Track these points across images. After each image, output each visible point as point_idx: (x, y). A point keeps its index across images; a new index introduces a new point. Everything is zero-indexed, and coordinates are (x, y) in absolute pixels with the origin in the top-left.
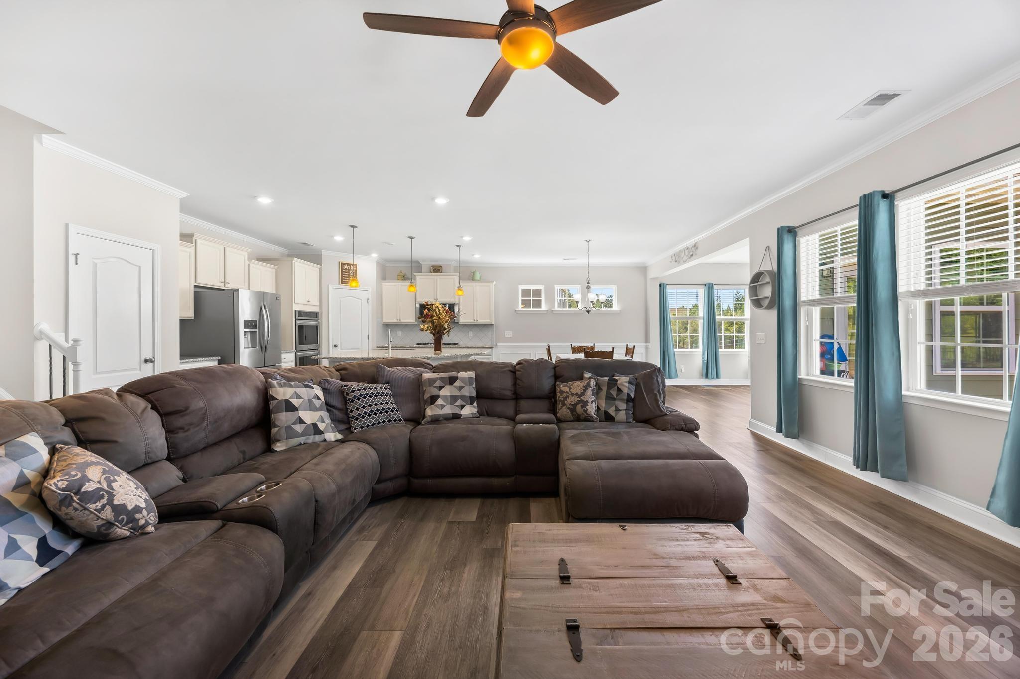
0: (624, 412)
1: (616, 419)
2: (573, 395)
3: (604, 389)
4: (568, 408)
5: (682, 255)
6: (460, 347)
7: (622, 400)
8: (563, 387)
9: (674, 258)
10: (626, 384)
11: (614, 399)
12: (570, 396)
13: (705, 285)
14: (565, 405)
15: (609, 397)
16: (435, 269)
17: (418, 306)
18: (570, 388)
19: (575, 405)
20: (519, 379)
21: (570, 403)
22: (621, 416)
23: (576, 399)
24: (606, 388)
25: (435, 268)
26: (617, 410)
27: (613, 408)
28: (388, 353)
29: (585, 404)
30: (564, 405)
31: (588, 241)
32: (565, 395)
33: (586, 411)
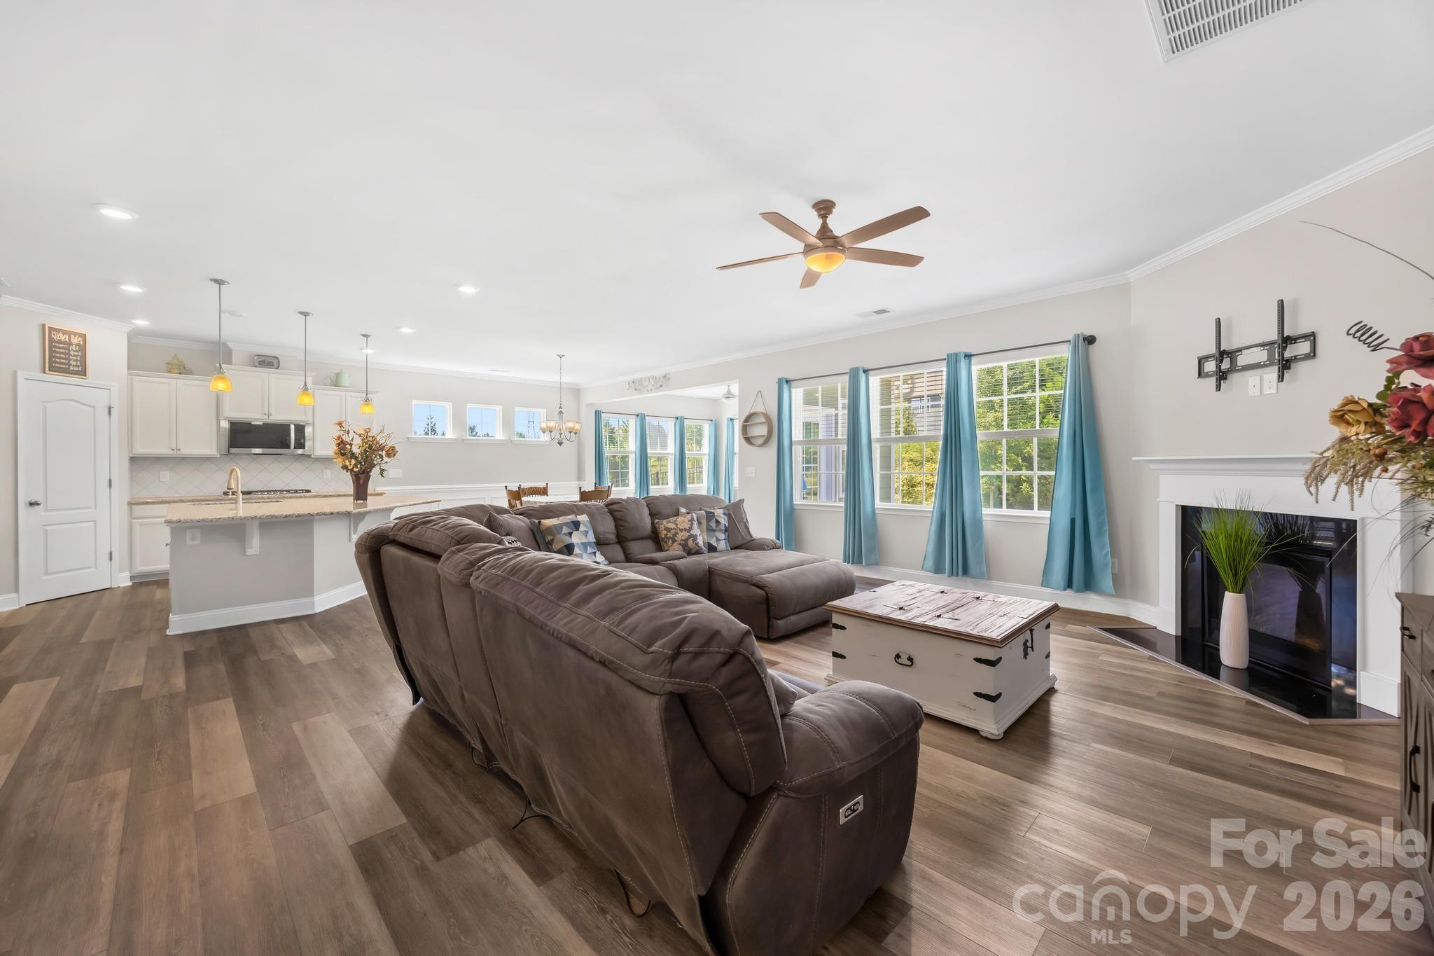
0: (724, 541)
1: (718, 549)
2: (681, 530)
3: (704, 522)
4: (680, 544)
5: (646, 383)
6: (315, 496)
7: (721, 530)
8: (664, 524)
9: (631, 384)
10: (723, 516)
11: (714, 531)
12: (679, 532)
13: (638, 415)
14: (676, 541)
15: (709, 529)
16: (263, 361)
17: (225, 425)
18: (677, 525)
19: (686, 540)
20: (621, 520)
21: (680, 538)
22: (722, 545)
23: (687, 534)
24: (705, 521)
25: (262, 359)
26: (718, 540)
27: (714, 539)
28: (236, 509)
29: (695, 538)
30: (674, 541)
31: (561, 357)
32: (673, 531)
33: (697, 544)
